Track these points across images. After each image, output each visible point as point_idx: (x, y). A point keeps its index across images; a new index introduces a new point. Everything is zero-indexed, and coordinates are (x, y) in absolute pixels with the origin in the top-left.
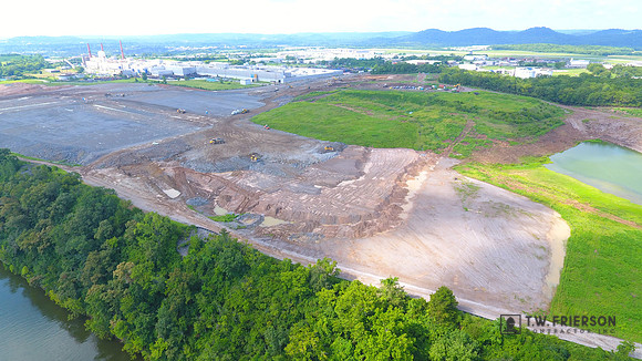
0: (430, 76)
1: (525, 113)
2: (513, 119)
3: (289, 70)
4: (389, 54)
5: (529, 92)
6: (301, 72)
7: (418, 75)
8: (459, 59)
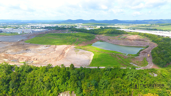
0: (69, 30)
1: (88, 36)
2: (86, 38)
3: (33, 30)
4: (60, 25)
5: (89, 32)
6: (36, 30)
7: (67, 30)
8: (76, 26)
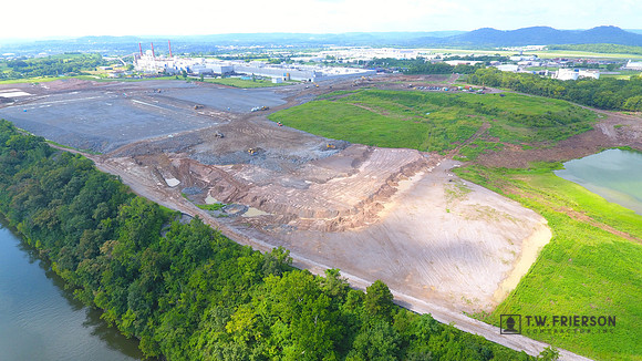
0: (464, 77)
1: (549, 116)
2: (534, 123)
3: (323, 70)
5: (562, 95)
6: (334, 71)
7: (451, 76)
8: (504, 60)
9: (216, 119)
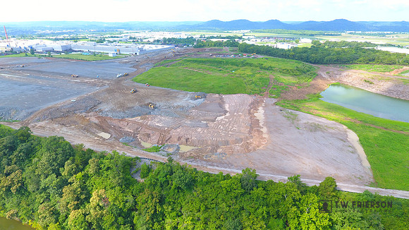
0: (231, 49)
7: (224, 48)
9: (95, 85)
